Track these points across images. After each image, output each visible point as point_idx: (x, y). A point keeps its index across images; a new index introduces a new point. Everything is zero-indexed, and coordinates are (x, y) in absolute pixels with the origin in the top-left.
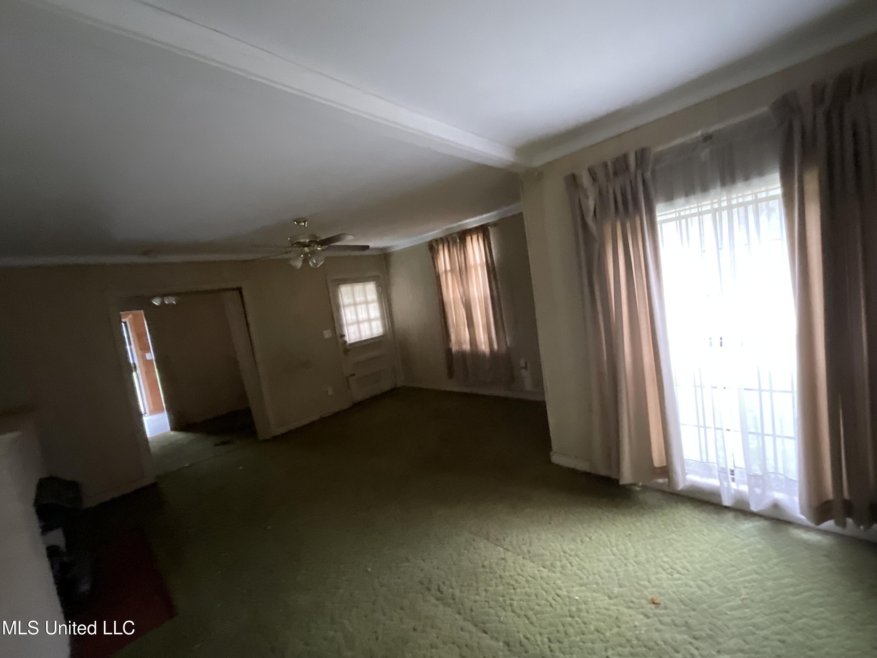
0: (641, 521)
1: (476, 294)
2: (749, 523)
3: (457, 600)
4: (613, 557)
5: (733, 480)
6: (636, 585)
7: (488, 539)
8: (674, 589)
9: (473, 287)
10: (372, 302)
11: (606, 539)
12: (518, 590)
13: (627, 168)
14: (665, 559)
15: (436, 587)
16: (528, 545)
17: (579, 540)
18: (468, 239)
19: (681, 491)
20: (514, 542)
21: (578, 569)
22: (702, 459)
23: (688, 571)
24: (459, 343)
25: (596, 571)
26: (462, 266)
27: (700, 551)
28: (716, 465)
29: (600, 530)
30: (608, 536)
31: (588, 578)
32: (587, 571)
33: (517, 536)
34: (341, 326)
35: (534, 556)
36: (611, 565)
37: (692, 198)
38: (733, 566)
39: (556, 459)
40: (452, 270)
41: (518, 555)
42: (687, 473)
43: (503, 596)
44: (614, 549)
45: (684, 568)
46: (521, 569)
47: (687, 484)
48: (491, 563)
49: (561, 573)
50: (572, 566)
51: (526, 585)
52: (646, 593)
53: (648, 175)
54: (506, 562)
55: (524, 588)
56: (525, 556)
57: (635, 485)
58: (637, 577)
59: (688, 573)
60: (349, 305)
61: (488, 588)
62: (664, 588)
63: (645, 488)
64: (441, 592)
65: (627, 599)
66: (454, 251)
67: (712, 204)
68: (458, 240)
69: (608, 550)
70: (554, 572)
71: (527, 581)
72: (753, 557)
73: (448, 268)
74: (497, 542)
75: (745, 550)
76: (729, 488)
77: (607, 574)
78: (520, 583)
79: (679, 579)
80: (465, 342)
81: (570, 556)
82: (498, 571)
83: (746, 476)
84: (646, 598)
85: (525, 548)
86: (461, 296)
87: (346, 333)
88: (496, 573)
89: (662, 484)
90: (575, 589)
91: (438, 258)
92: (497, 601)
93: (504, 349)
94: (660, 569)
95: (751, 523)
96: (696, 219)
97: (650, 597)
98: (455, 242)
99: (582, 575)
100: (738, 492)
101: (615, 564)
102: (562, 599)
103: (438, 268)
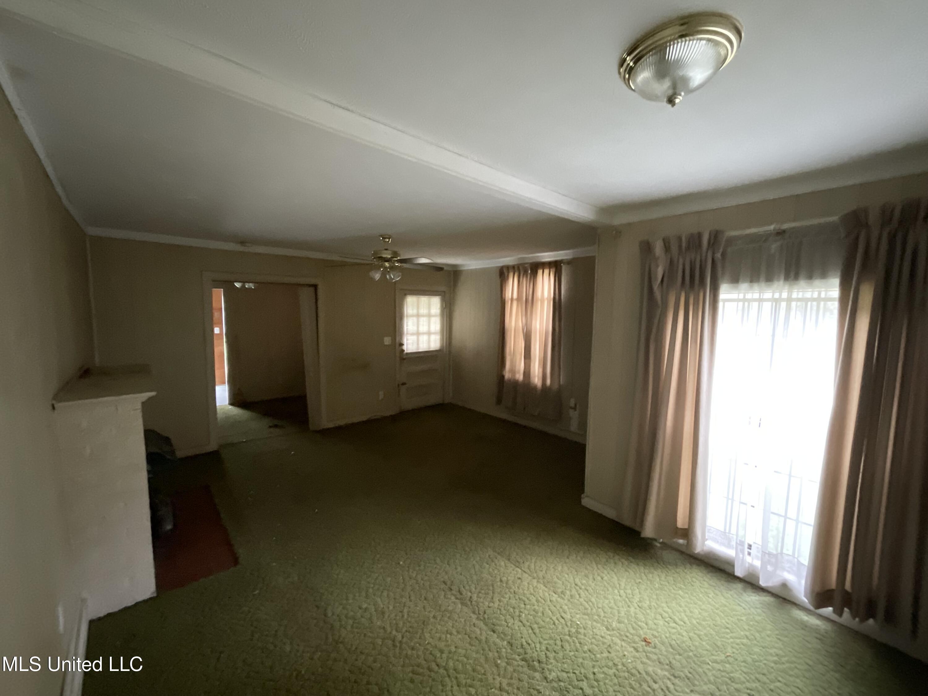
0: (653, 573)
1: (538, 327)
2: (755, 596)
3: (474, 603)
4: (619, 598)
5: (749, 554)
6: (634, 625)
7: (509, 560)
8: (667, 635)
9: (536, 320)
10: (435, 316)
11: (616, 582)
12: (528, 607)
13: (700, 245)
14: (667, 609)
15: (458, 589)
16: (544, 572)
17: (591, 577)
18: (540, 272)
19: (698, 554)
20: (532, 566)
21: (585, 601)
22: (725, 530)
23: (685, 623)
24: (513, 371)
25: (600, 606)
26: (529, 297)
27: (701, 610)
28: (735, 537)
29: (613, 573)
30: (619, 580)
31: (592, 609)
32: (593, 604)
33: (535, 562)
34: (401, 334)
35: (548, 582)
36: (615, 603)
37: (756, 286)
38: (727, 628)
39: (586, 501)
40: (519, 299)
41: (534, 578)
42: (707, 539)
43: (514, 608)
44: (622, 592)
45: (681, 620)
46: (533, 589)
47: (705, 548)
48: (508, 580)
49: (569, 600)
50: (580, 597)
51: (536, 603)
52: (641, 632)
53: (718, 255)
54: (522, 582)
55: (534, 605)
56: (539, 580)
57: (655, 540)
58: (636, 618)
59: (684, 625)
60: (412, 316)
61: (502, 599)
62: (658, 632)
63: (665, 546)
64: (461, 594)
65: (622, 633)
66: (524, 281)
67: (773, 293)
68: (529, 272)
69: (616, 591)
70: (563, 599)
71: (537, 601)
72: (749, 625)
73: (515, 296)
74: (517, 564)
75: (744, 618)
76: (743, 560)
77: (610, 610)
78: (530, 600)
79: (674, 628)
80: (519, 372)
81: (581, 588)
82: (513, 587)
83: (761, 552)
84: (639, 636)
85: (541, 574)
86: (522, 326)
87: (405, 341)
88: (511, 588)
89: (681, 545)
90: (578, 616)
91: (507, 284)
92: (508, 611)
93: (556, 387)
94: (659, 617)
95: (757, 596)
96: (755, 304)
97: (643, 636)
98: (526, 272)
99: (587, 606)
100: (751, 565)
101: (620, 604)
102: (565, 621)
103: (505, 295)
